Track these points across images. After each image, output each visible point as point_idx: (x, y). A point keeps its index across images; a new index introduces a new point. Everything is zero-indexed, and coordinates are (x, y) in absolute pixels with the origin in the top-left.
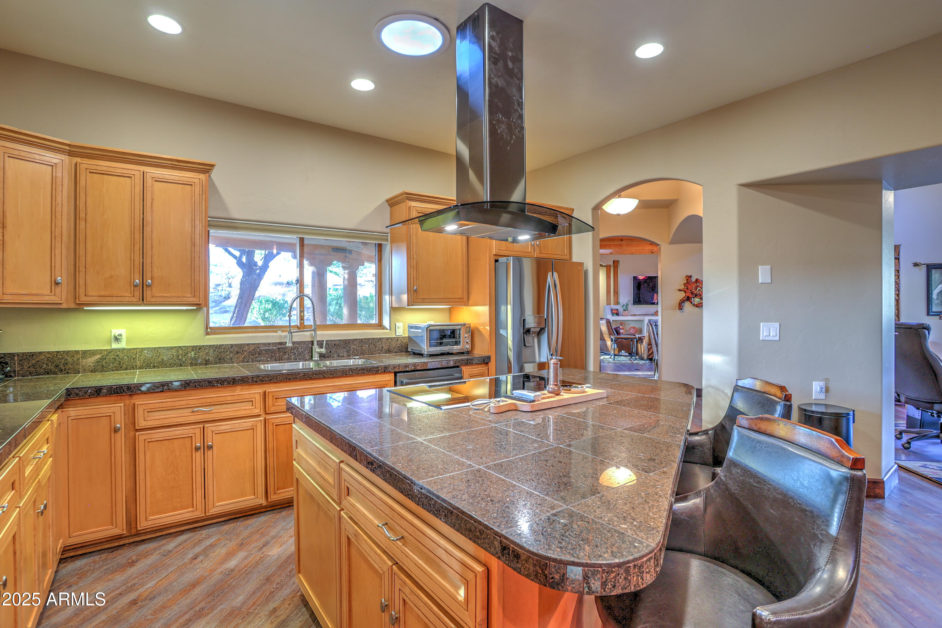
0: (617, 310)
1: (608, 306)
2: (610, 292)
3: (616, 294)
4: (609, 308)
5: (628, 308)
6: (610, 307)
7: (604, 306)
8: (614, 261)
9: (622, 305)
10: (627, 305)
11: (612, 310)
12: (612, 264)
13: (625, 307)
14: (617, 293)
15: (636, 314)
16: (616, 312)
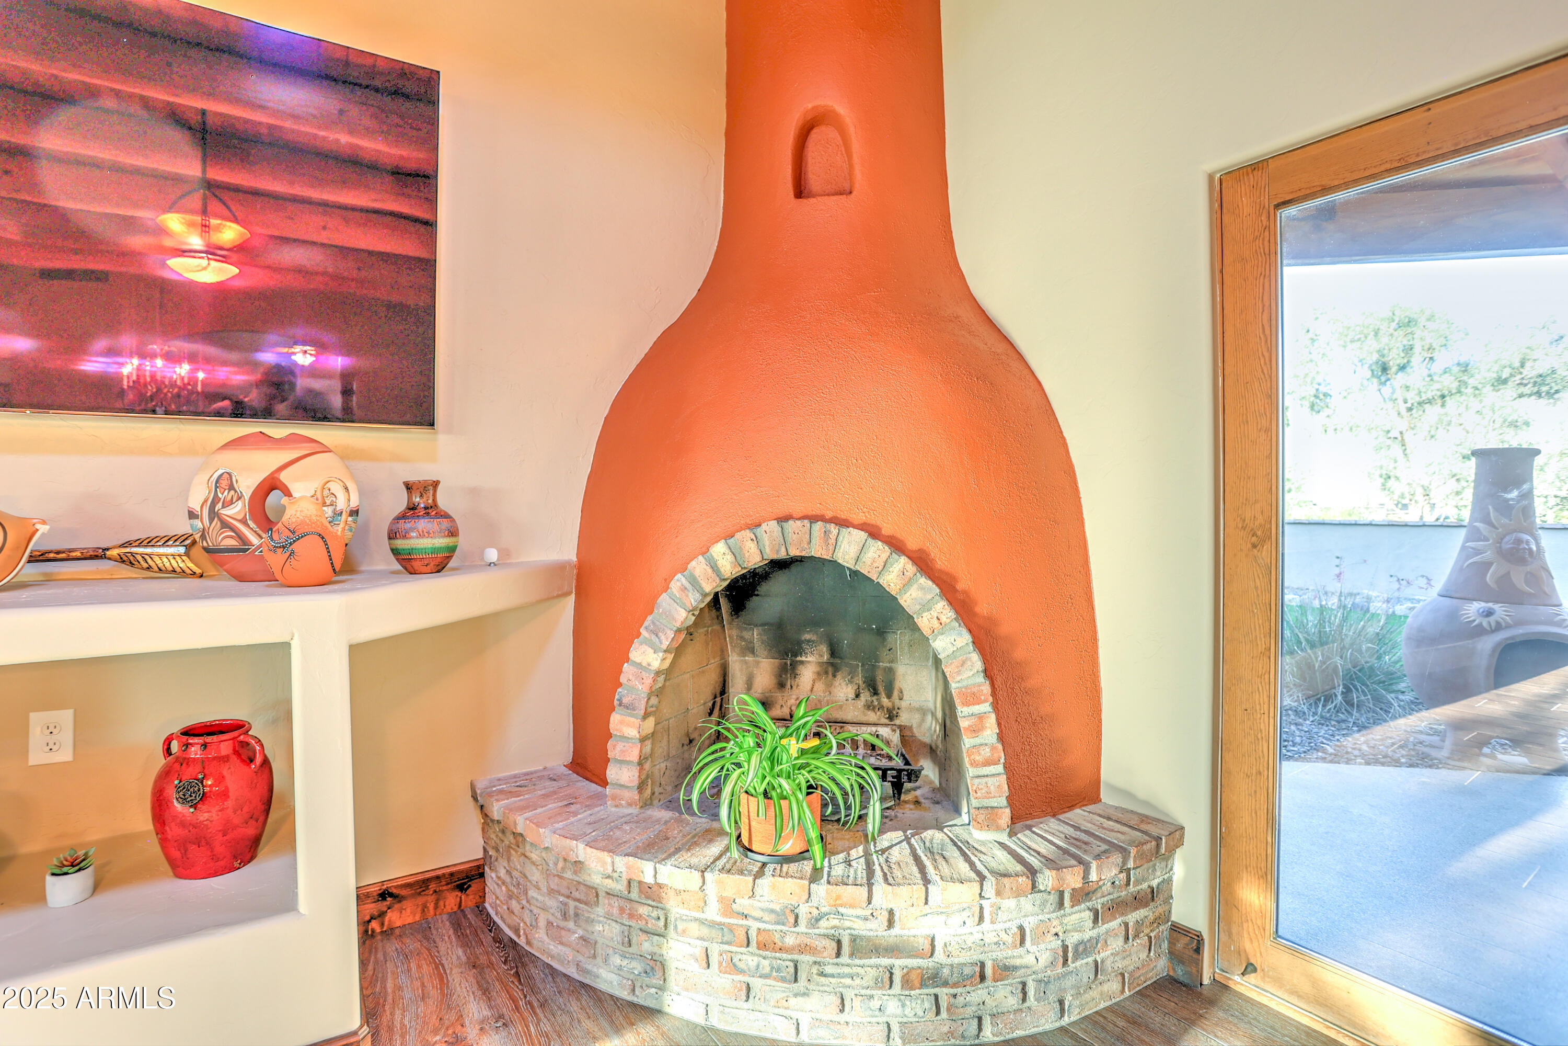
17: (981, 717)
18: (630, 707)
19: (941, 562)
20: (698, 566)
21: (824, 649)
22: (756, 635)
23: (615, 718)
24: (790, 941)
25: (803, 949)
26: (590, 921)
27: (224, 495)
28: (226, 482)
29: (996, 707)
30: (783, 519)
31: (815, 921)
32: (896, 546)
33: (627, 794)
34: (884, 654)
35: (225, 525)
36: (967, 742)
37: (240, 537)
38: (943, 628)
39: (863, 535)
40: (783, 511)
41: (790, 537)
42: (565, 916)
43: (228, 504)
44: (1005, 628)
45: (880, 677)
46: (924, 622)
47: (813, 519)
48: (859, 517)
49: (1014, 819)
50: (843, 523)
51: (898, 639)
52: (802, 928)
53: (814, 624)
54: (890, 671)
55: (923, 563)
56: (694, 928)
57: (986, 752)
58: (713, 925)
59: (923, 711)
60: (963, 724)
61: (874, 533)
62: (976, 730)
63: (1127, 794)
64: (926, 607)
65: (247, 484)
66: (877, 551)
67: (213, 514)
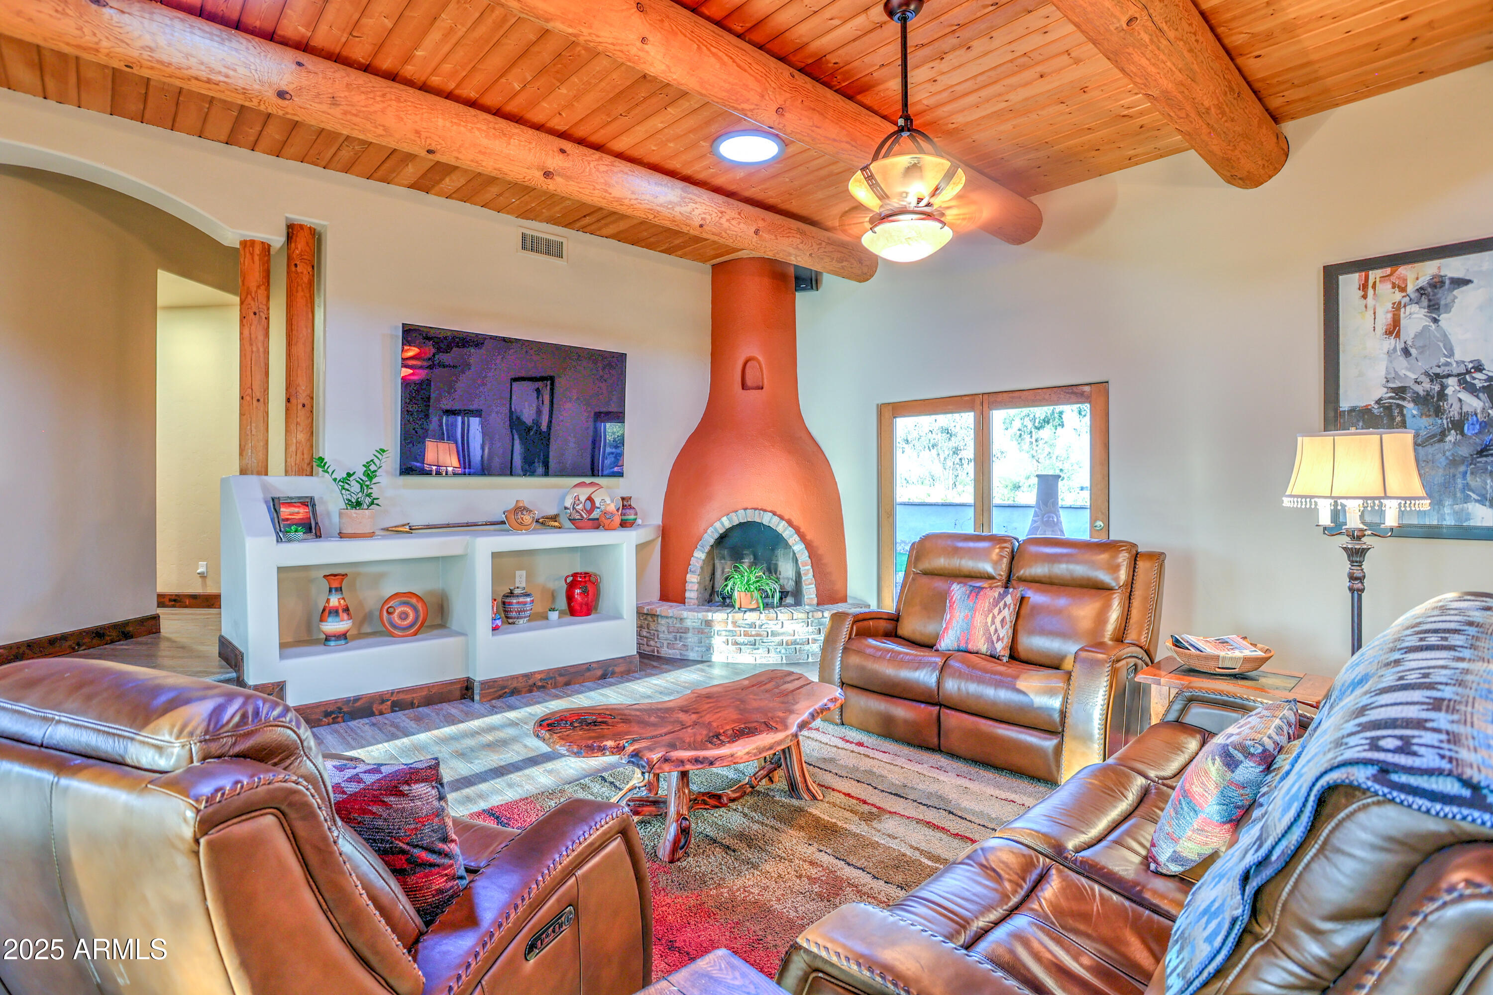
0: (308, 503)
1: (253, 480)
2: (263, 400)
3: (302, 414)
4: (260, 495)
5: (375, 491)
6: (265, 488)
7: (224, 482)
8: (292, 231)
9: (341, 474)
10: (370, 475)
11: (275, 504)
12: (277, 240)
13: (356, 487)
14: (309, 407)
15: (416, 522)
16: (301, 512)
17: (808, 570)
18: (694, 572)
19: (795, 523)
20: (717, 525)
21: (752, 557)
22: (726, 552)
23: (688, 576)
24: (753, 633)
25: (758, 635)
26: (686, 638)
27: (577, 502)
28: (577, 498)
29: (812, 566)
30: (745, 509)
31: (761, 626)
32: (782, 518)
33: (693, 601)
34: (774, 558)
35: (577, 512)
36: (804, 578)
37: (581, 515)
38: (796, 543)
39: (771, 514)
40: (745, 506)
41: (748, 515)
42: (676, 639)
43: (578, 505)
44: (815, 544)
45: (772, 567)
46: (790, 542)
47: (755, 509)
48: (769, 509)
49: (818, 604)
50: (765, 511)
51: (780, 552)
52: (757, 629)
53: (749, 547)
54: (776, 565)
55: (790, 523)
56: (724, 633)
57: (810, 581)
58: (729, 631)
59: (788, 579)
60: (802, 572)
61: (774, 514)
62: (806, 574)
63: (855, 598)
64: (791, 536)
65: (583, 498)
66: (776, 519)
67: (574, 508)
